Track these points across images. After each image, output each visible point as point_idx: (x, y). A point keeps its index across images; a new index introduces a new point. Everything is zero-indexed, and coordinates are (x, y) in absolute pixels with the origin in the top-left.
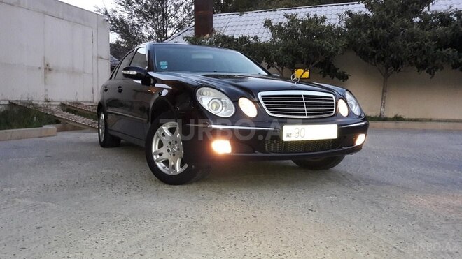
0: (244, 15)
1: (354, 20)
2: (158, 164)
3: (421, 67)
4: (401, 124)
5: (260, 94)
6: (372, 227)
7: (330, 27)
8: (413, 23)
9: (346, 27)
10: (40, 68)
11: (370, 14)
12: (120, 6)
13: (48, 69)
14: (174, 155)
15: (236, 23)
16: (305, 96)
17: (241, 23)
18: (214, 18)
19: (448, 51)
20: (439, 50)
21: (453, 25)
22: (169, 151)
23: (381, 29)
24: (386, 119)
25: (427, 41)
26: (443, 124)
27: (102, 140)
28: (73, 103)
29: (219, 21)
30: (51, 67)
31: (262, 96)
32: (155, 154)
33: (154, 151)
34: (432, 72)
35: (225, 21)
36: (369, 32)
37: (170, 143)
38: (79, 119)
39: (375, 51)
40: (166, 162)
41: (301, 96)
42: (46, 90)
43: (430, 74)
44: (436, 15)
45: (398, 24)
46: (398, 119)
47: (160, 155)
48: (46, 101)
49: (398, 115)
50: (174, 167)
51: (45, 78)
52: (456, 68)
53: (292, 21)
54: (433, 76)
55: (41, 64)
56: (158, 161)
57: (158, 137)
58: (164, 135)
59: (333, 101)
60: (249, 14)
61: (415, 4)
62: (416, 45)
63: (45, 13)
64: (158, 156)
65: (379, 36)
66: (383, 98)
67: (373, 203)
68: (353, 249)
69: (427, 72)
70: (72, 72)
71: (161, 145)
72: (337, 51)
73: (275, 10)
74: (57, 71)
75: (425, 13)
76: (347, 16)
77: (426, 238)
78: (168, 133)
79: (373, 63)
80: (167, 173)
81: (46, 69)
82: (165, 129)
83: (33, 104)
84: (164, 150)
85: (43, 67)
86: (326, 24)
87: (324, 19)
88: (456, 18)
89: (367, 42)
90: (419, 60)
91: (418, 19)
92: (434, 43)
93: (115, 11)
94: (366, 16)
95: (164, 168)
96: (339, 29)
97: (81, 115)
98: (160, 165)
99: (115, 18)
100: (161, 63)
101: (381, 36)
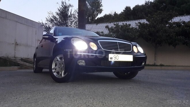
0: (98, 25)
1: (142, 26)
2: (54, 73)
3: (170, 44)
4: (163, 67)
5: (99, 41)
6: (148, 95)
7: (132, 28)
8: (166, 26)
9: (139, 28)
10: (13, 44)
11: (148, 23)
12: (49, 22)
13: (17, 44)
14: (61, 69)
15: (95, 28)
16: (118, 43)
17: (97, 28)
18: (86, 26)
19: (181, 37)
20: (177, 37)
21: (182, 27)
22: (59, 67)
23: (153, 28)
24: (157, 66)
25: (171, 33)
26: (181, 67)
27: (35, 69)
28: (26, 58)
29: (88, 27)
30: (18, 43)
31: (100, 42)
32: (53, 69)
33: (53, 68)
34: (175, 46)
35: (90, 27)
36: (148, 29)
37: (60, 64)
38: (28, 64)
39: (151, 37)
40: (58, 73)
41: (117, 42)
42: (15, 53)
43: (174, 47)
44: (174, 23)
45: (159, 26)
46: (161, 65)
47: (55, 69)
48: (15, 57)
49: (162, 64)
50: (61, 75)
51: (15, 48)
52: (184, 44)
53: (117, 26)
54: (175, 48)
55: (13, 42)
56: (54, 72)
57: (55, 61)
58: (57, 61)
59: (131, 46)
60: (100, 24)
61: (166, 19)
62: (167, 35)
63: (17, 22)
64: (55, 70)
65: (152, 31)
66: (155, 57)
67: (149, 88)
68: (138, 101)
69: (173, 46)
70: (27, 46)
71: (56, 65)
72: (135, 37)
73: (110, 23)
74: (20, 45)
75: (170, 23)
76: (139, 24)
77: (173, 98)
78: (59, 60)
79: (150, 42)
80: (58, 77)
81: (15, 44)
82: (58, 58)
83: (9, 58)
84: (57, 67)
85: (14, 43)
86: (131, 27)
87: (130, 25)
88: (183, 24)
89: (148, 34)
90: (169, 41)
91: (168, 25)
92: (175, 34)
93: (47, 24)
94: (147, 24)
95: (57, 75)
96: (136, 29)
97: (29, 63)
98: (55, 74)
99: (46, 26)
100: (59, 33)
101: (153, 31)
